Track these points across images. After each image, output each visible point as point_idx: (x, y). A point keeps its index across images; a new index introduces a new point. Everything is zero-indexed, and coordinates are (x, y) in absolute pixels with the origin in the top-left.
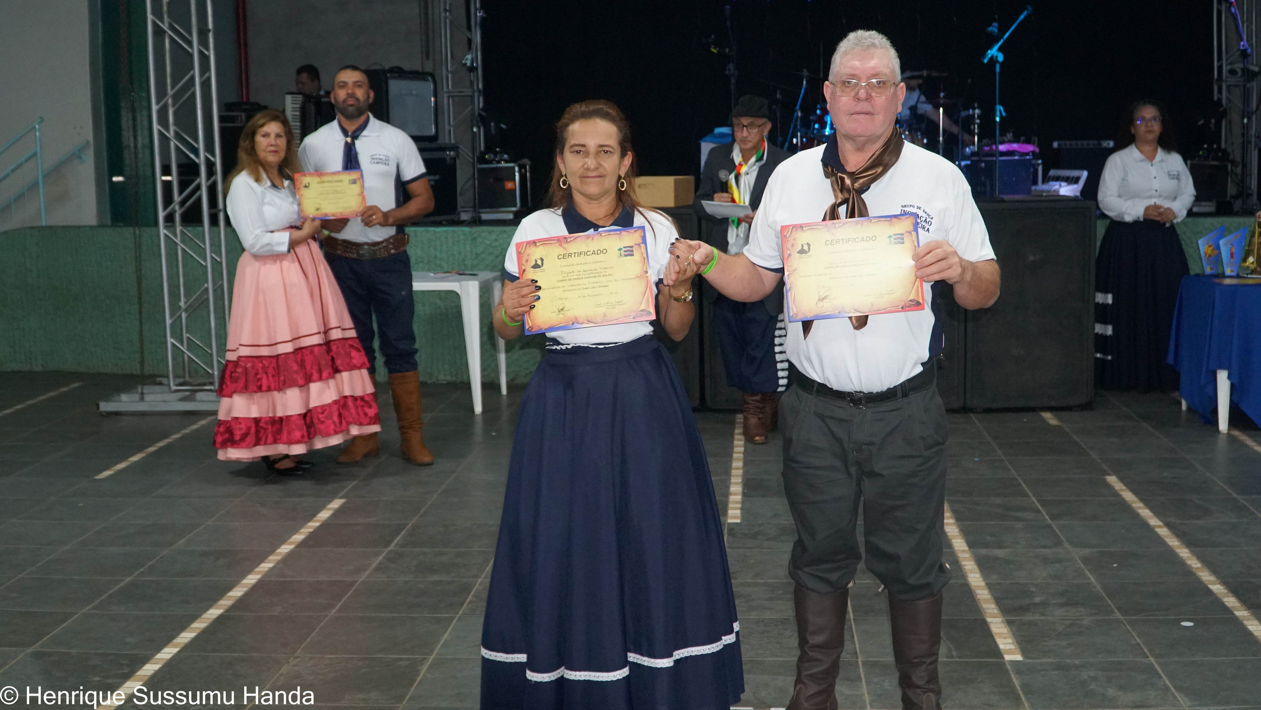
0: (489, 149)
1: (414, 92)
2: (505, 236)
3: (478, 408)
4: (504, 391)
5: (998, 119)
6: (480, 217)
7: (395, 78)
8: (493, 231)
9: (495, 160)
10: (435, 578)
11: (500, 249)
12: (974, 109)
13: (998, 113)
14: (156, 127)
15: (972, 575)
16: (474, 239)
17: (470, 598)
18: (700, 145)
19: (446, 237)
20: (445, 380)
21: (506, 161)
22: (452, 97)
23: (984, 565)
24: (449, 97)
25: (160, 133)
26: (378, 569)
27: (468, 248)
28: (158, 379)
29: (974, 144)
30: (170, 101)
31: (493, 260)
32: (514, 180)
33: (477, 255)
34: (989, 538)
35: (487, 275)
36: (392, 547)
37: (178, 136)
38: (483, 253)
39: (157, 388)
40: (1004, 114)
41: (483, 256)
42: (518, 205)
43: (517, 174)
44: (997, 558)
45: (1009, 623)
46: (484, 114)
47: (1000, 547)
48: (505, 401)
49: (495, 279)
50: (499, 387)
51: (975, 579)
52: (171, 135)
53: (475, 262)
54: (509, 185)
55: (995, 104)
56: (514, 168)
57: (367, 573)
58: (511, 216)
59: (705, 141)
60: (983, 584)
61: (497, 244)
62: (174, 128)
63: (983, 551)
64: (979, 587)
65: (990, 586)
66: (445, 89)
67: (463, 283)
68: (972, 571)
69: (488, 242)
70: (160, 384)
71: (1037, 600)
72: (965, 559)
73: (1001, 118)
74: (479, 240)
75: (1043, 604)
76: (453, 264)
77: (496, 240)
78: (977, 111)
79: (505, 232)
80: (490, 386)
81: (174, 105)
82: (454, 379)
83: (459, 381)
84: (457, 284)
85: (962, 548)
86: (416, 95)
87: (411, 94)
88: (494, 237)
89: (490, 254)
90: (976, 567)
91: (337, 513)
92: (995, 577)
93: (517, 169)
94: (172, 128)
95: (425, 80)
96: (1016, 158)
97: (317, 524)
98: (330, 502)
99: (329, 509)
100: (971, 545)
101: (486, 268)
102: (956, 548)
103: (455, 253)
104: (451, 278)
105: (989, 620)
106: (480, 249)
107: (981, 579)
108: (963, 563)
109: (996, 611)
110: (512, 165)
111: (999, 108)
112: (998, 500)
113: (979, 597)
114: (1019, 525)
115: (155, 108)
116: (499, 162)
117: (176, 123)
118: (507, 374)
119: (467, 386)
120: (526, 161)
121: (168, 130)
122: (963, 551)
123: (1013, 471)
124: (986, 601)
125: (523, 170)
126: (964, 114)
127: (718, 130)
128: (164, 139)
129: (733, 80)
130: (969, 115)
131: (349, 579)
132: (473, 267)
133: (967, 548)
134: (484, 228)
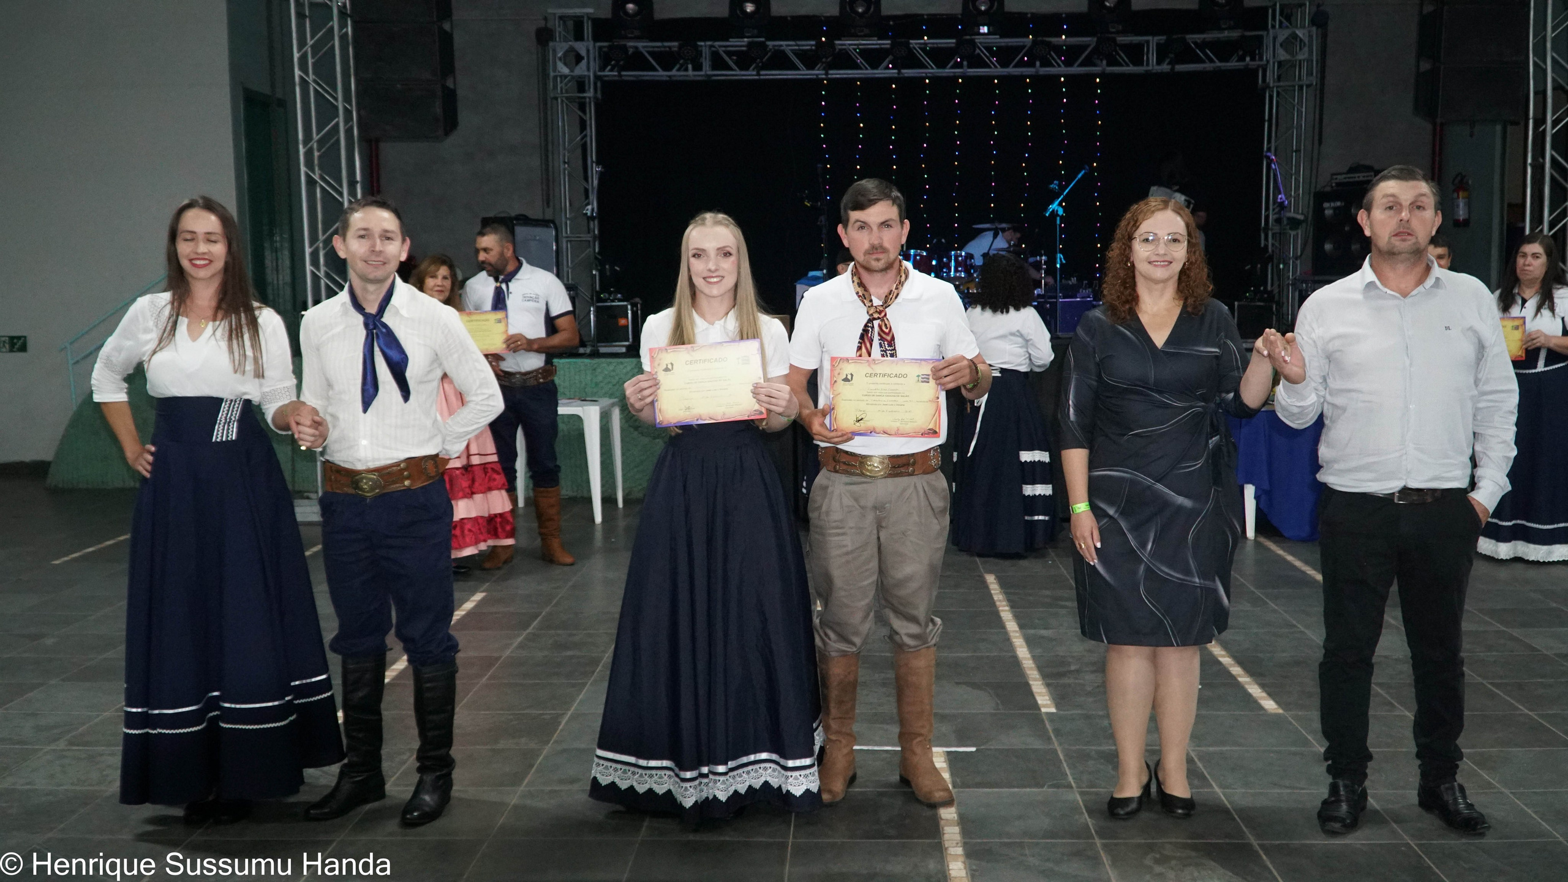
0: (604, 288)
1: (538, 238)
2: (621, 367)
3: (598, 518)
4: (620, 504)
5: (1058, 266)
6: (598, 350)
7: (521, 225)
8: (610, 363)
9: (609, 299)
10: (569, 653)
11: (617, 378)
12: (1041, 256)
13: (1058, 260)
14: (309, 267)
15: (1021, 650)
16: (595, 370)
17: (600, 668)
18: (795, 286)
19: (569, 368)
20: (567, 495)
21: (620, 300)
22: (570, 241)
23: (1030, 642)
24: (567, 241)
25: (313, 273)
26: (521, 646)
27: (589, 378)
28: (306, 494)
29: (1041, 287)
30: (321, 245)
31: (610, 389)
32: (627, 317)
33: (597, 384)
34: (1037, 621)
35: (606, 402)
36: (530, 630)
37: (327, 275)
38: (601, 382)
39: (306, 501)
40: (1064, 262)
41: (602, 384)
42: (631, 340)
43: (629, 312)
44: (1043, 637)
45: (1048, 685)
46: (598, 256)
47: (1045, 629)
48: (621, 513)
49: (613, 405)
50: (616, 501)
51: (1023, 652)
52: (321, 274)
53: (595, 390)
54: (622, 322)
55: (1056, 253)
56: (626, 306)
57: (510, 650)
58: (624, 350)
59: (800, 283)
60: (1029, 656)
61: (614, 374)
62: (325, 268)
63: (1032, 631)
64: (1025, 659)
65: (1034, 658)
66: (564, 234)
67: (585, 408)
68: (1021, 647)
69: (606, 372)
70: (308, 498)
71: (1073, 668)
72: (1016, 637)
73: (1061, 264)
74: (599, 370)
75: (1077, 671)
76: (575, 391)
77: (613, 371)
78: (1043, 258)
79: (622, 363)
80: (608, 500)
81: (324, 249)
82: (575, 494)
83: (579, 496)
84: (581, 408)
85: (1014, 629)
86: (539, 240)
87: (535, 240)
88: (611, 368)
89: (609, 382)
90: (1024, 644)
91: (480, 604)
92: (1039, 650)
93: (629, 307)
94: (323, 269)
95: (548, 226)
96: (1078, 299)
97: (463, 613)
98: (473, 595)
99: (473, 601)
100: (1021, 626)
101: (605, 395)
102: (1009, 629)
103: (577, 381)
104: (574, 404)
105: (1031, 682)
106: (600, 378)
107: (1028, 652)
108: (1014, 640)
109: (1038, 676)
110: (625, 303)
111: (1059, 256)
112: (1048, 593)
113: (1025, 666)
114: (1064, 611)
115: (308, 250)
116: (613, 301)
117: (326, 264)
118: (623, 490)
119: (589, 500)
120: (637, 300)
121: (318, 269)
122: (1016, 631)
123: (1063, 569)
124: (1031, 669)
125: (635, 309)
126: (1031, 260)
127: (811, 274)
128: (315, 277)
129: (824, 231)
130: (1037, 261)
131: (496, 655)
132: (594, 394)
133: (1018, 629)
134: (603, 360)
